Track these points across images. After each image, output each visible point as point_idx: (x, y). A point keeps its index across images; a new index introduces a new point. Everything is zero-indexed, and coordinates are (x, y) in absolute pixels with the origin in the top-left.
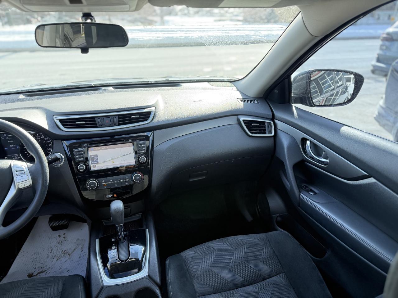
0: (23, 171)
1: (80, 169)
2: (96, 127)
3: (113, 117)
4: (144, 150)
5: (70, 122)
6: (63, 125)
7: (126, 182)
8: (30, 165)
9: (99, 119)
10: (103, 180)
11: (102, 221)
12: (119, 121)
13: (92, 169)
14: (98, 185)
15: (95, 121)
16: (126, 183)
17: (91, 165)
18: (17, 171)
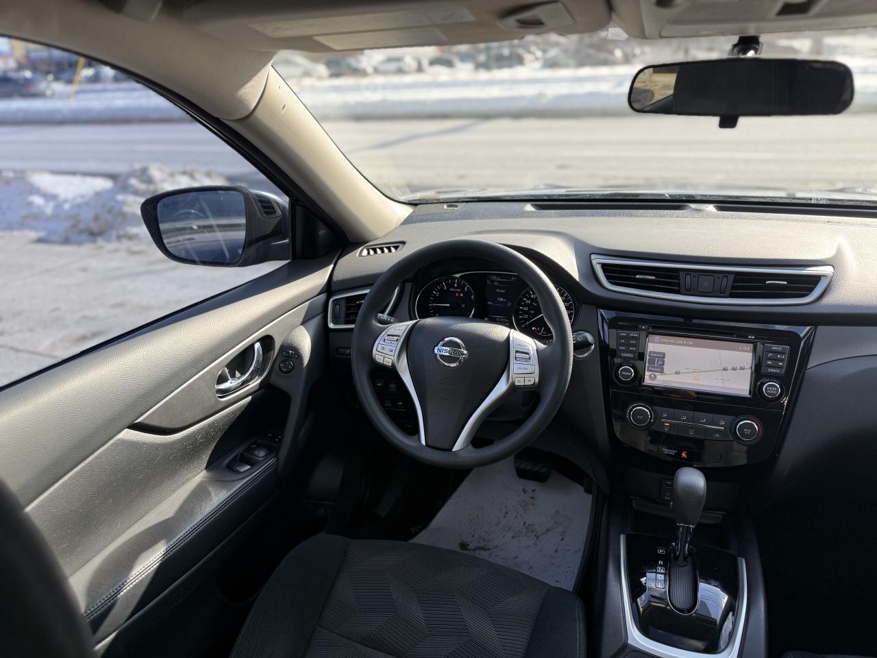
0: (528, 354)
1: (623, 376)
2: (678, 292)
3: (721, 276)
4: (780, 367)
5: (621, 272)
6: (606, 276)
7: (718, 431)
8: (542, 346)
9: (688, 276)
10: (665, 413)
11: (631, 497)
12: (733, 288)
13: (648, 381)
14: (652, 421)
15: (678, 277)
16: (717, 435)
17: (647, 373)
18: (517, 352)
